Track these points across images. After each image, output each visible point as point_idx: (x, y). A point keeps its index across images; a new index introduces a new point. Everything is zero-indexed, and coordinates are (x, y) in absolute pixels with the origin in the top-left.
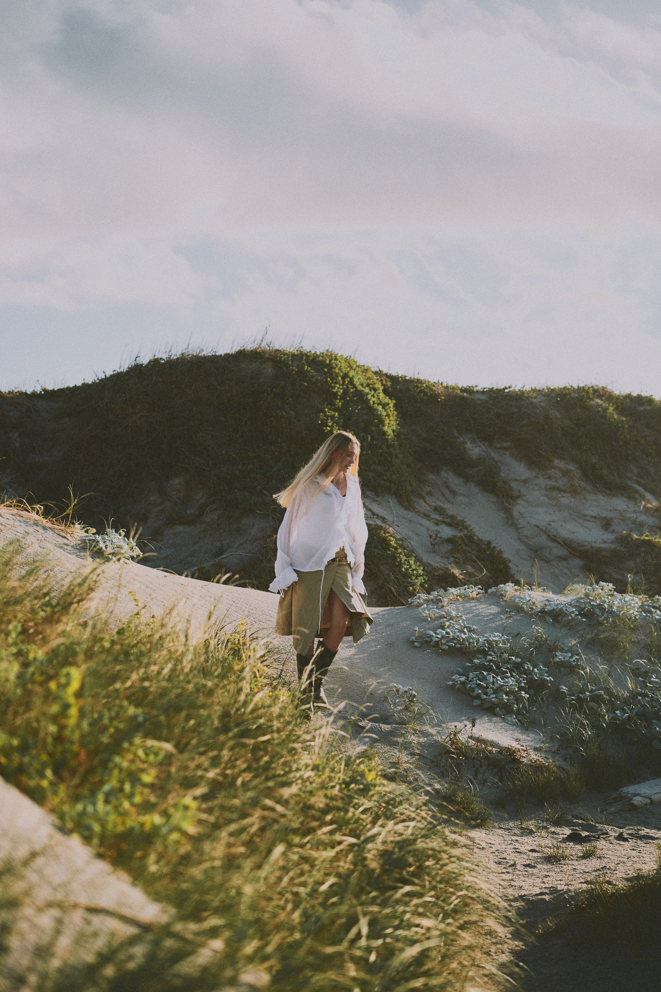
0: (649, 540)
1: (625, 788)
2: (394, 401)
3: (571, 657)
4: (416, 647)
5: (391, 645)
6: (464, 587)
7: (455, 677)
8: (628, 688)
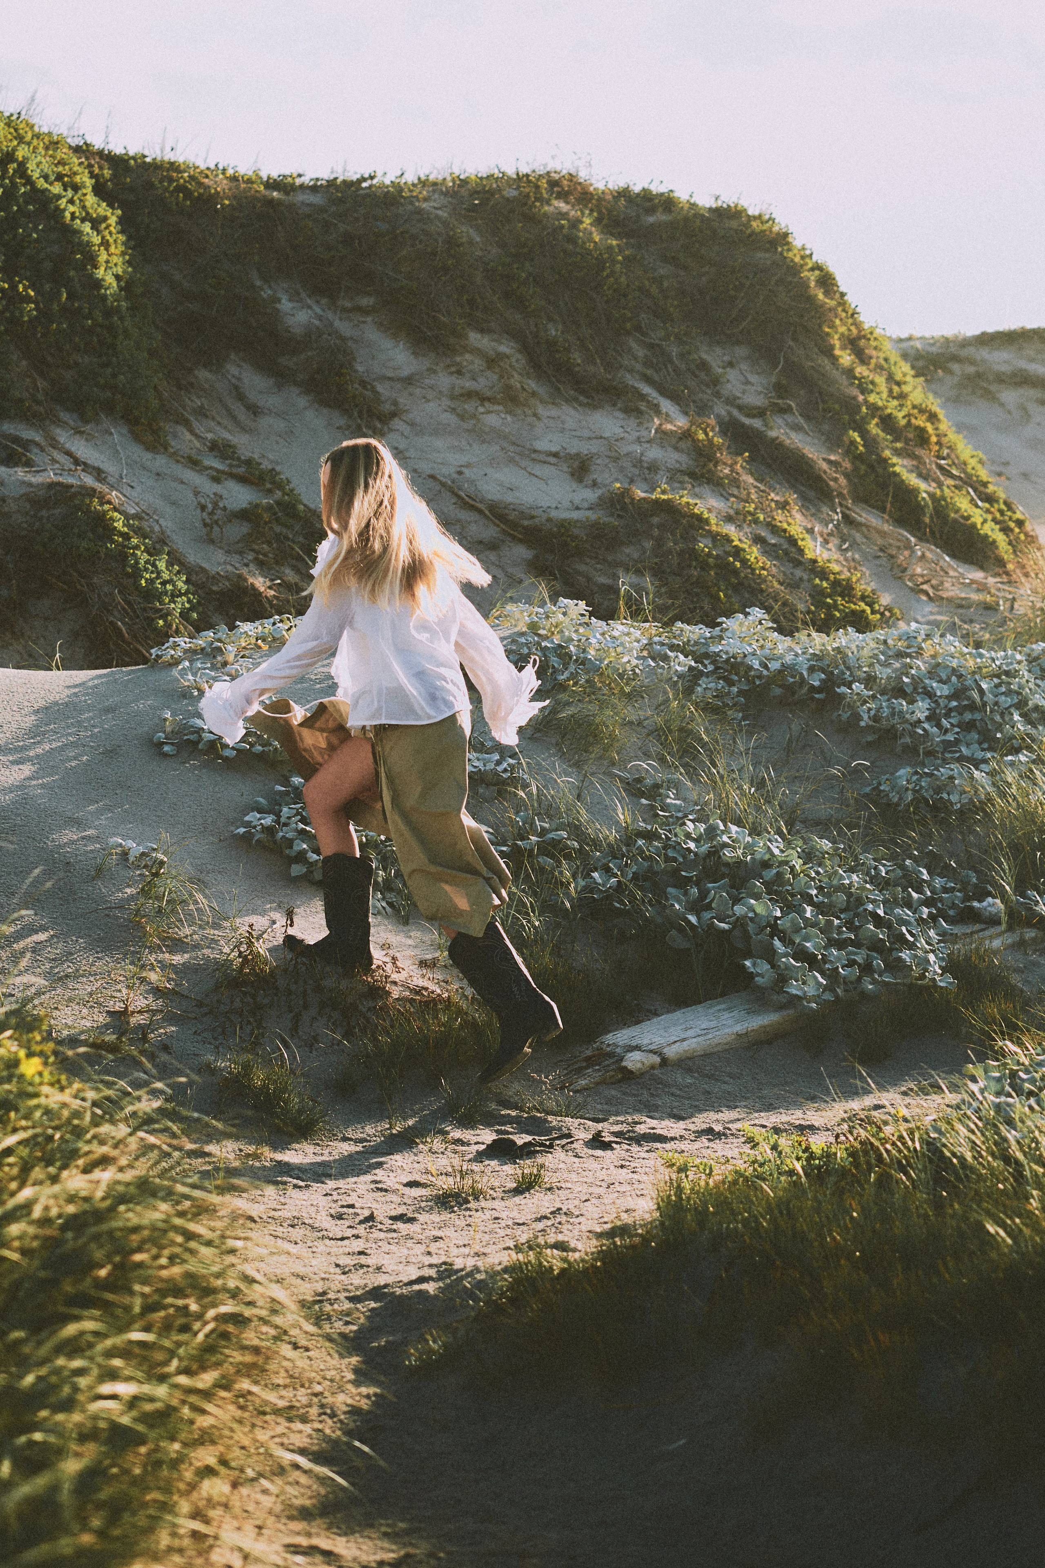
0: (669, 500)
1: (609, 1036)
2: (119, 212)
3: (498, 763)
4: (166, 755)
5: (111, 753)
6: (272, 620)
7: (252, 817)
8: (618, 823)
